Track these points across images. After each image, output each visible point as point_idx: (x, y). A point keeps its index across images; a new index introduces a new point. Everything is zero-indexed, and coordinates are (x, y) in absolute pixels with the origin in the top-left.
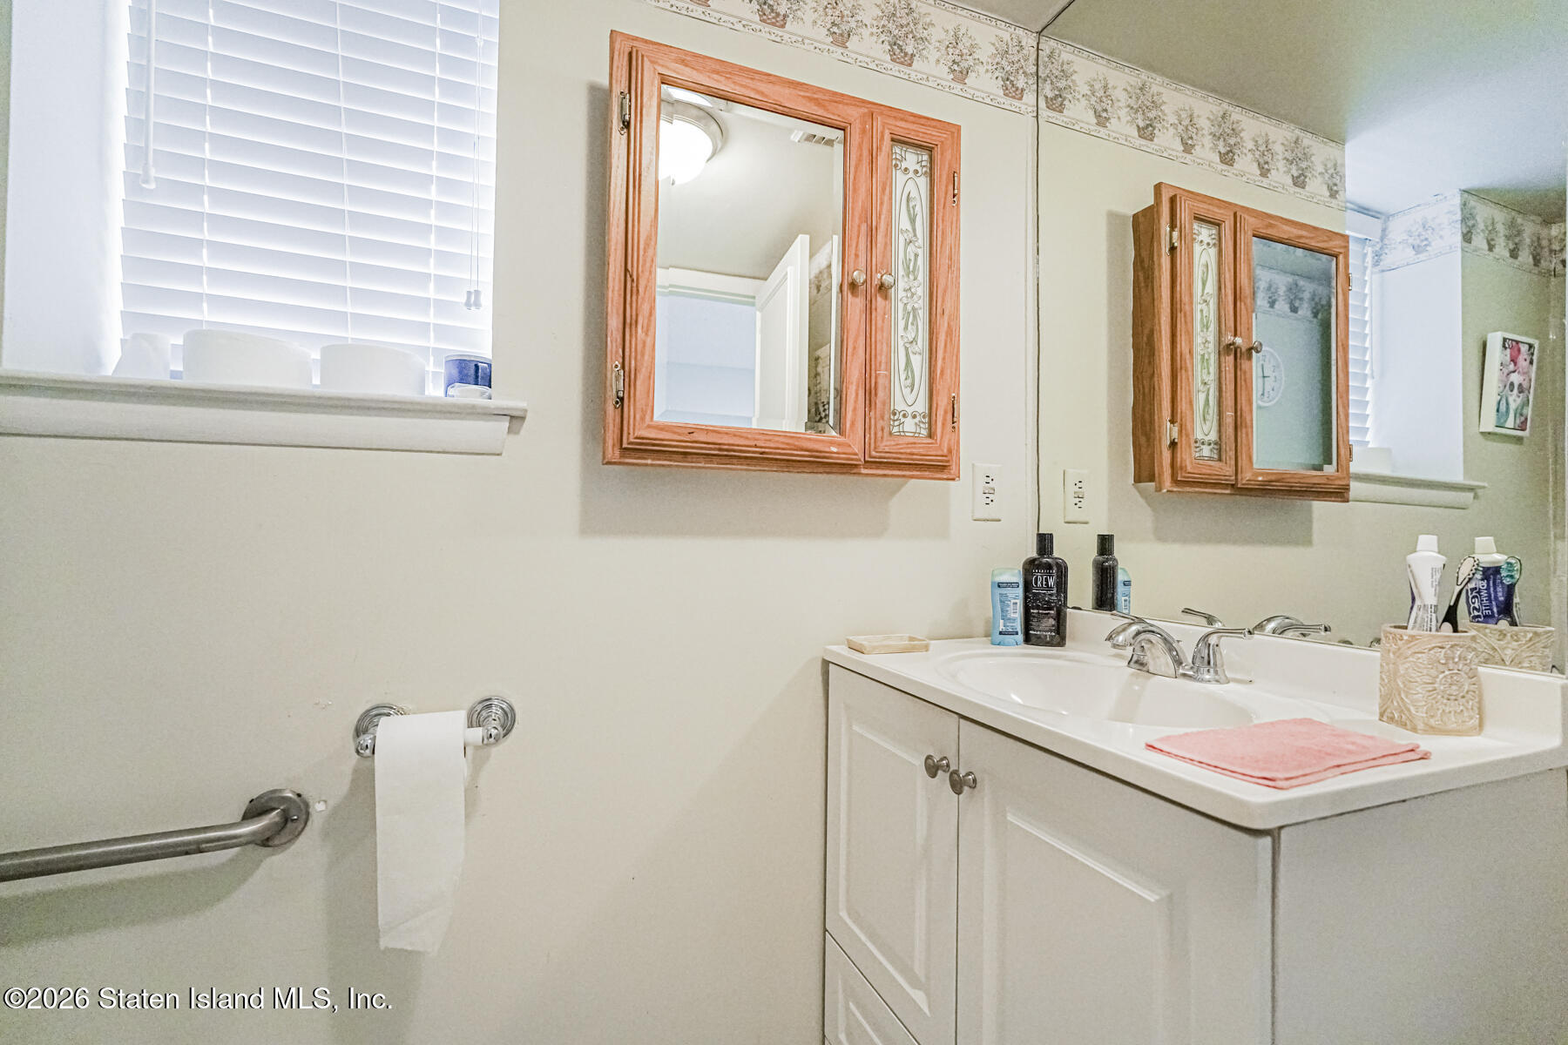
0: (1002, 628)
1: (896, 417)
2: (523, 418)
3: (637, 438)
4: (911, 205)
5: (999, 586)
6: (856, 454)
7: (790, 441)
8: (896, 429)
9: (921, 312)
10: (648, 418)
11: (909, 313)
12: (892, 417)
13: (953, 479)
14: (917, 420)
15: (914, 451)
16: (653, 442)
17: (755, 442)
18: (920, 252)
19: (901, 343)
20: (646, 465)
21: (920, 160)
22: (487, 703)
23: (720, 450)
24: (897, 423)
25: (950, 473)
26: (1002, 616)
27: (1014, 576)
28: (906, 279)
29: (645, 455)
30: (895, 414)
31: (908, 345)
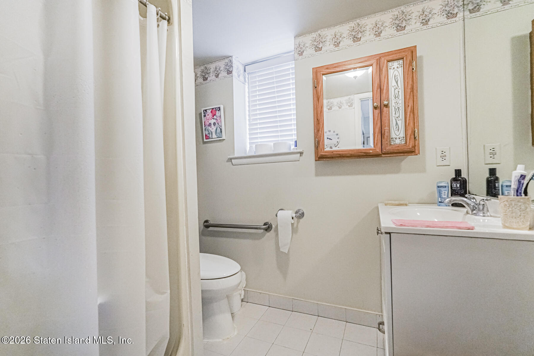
0: (440, 200)
1: (393, 140)
2: (303, 153)
3: (321, 155)
4: (396, 78)
5: (438, 187)
6: (378, 152)
7: (358, 151)
8: (393, 143)
9: (401, 108)
10: (323, 150)
11: (396, 109)
12: (391, 140)
13: (417, 155)
14: (400, 139)
15: (399, 148)
16: (325, 155)
17: (348, 152)
18: (400, 90)
19: (394, 118)
20: (324, 160)
21: (399, 63)
22: (299, 210)
23: (340, 155)
24: (393, 141)
25: (415, 153)
26: (440, 196)
27: (445, 183)
28: (395, 100)
29: (323, 158)
30: (392, 139)
31: (396, 118)
